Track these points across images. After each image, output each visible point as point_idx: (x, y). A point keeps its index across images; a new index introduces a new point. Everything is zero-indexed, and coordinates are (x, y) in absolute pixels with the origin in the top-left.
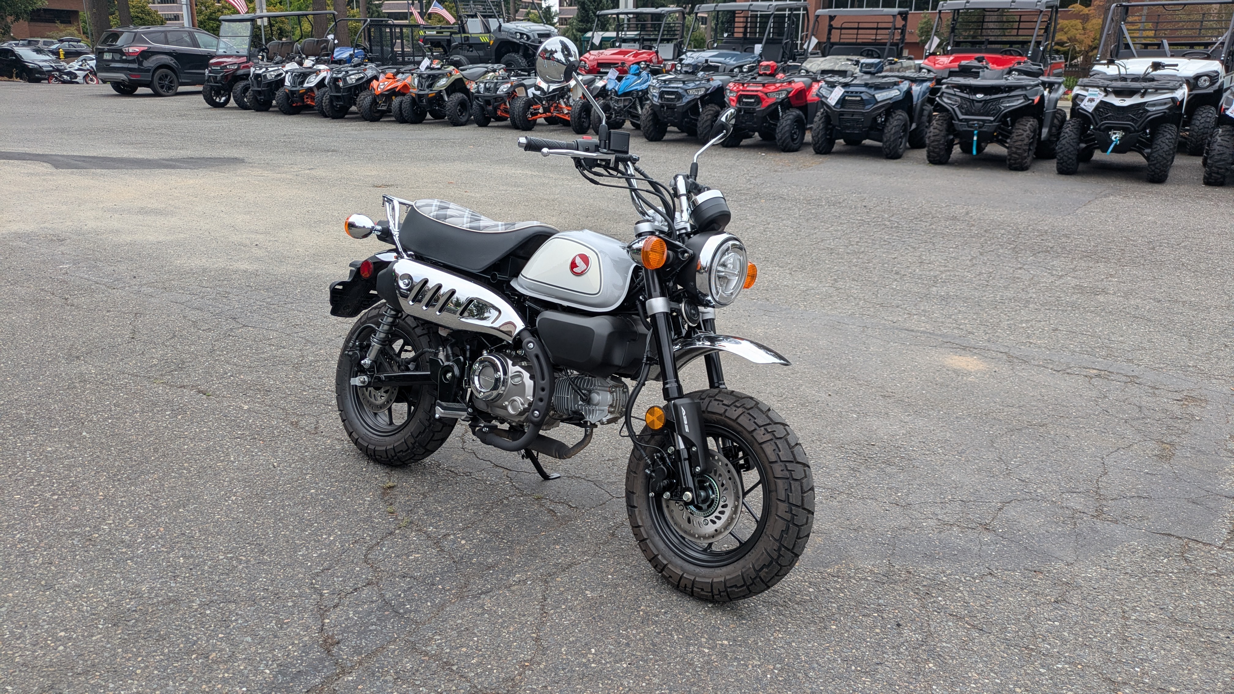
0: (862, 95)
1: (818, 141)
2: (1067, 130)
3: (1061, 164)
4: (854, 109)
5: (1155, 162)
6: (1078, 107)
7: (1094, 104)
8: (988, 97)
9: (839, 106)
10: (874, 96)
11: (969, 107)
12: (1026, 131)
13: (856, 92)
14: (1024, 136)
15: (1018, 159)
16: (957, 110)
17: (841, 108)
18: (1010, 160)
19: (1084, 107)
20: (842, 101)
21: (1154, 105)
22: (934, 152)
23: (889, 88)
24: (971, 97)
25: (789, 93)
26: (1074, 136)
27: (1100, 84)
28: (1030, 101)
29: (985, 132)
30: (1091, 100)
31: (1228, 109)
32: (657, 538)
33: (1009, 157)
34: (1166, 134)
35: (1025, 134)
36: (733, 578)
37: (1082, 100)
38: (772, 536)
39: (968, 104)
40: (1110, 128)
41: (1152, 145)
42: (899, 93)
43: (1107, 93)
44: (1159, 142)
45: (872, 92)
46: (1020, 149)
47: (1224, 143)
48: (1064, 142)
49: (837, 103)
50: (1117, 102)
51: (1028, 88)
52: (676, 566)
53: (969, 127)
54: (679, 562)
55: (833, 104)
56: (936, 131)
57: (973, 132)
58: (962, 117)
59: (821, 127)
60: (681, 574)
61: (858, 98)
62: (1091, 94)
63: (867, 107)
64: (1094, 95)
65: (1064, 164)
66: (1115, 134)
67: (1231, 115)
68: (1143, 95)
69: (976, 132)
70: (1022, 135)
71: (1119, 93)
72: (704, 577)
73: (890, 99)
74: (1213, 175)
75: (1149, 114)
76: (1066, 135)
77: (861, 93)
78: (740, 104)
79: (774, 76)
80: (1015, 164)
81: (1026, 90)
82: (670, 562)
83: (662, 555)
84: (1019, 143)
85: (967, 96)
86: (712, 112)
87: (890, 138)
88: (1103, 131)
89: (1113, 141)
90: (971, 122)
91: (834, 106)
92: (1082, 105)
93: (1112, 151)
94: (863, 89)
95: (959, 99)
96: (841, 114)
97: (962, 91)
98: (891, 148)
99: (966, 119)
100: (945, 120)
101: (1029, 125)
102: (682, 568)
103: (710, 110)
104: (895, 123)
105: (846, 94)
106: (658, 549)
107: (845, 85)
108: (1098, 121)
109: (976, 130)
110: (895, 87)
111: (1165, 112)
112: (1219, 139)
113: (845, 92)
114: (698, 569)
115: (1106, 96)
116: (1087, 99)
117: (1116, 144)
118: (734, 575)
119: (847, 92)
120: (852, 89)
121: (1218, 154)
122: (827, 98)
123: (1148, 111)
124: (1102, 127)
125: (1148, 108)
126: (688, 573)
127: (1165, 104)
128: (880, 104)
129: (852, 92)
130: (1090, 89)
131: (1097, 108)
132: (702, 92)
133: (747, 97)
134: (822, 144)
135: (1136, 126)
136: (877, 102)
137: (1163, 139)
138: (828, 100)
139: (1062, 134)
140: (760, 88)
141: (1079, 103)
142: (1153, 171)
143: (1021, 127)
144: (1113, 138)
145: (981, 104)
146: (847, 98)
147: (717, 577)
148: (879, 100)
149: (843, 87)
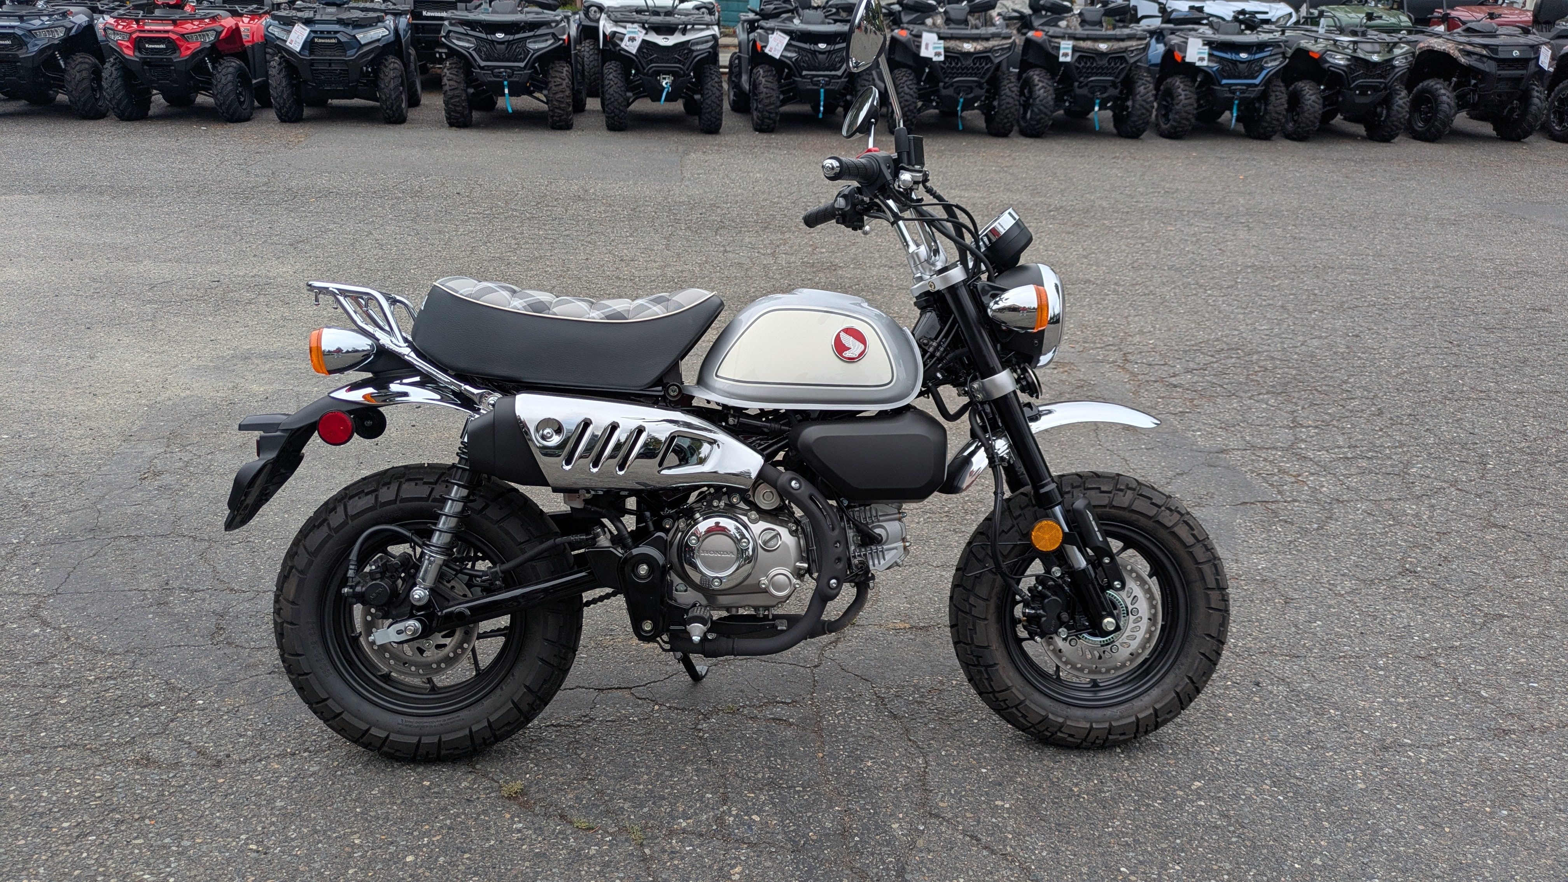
0: (338, 35)
1: (285, 104)
2: (611, 76)
3: (613, 118)
4: (330, 56)
5: (710, 110)
6: (618, 48)
7: (637, 43)
8: (511, 37)
9: (307, 52)
10: (354, 36)
11: (489, 50)
12: (564, 80)
13: (329, 32)
14: (564, 85)
15: (563, 115)
16: (474, 53)
17: (311, 54)
18: (552, 117)
19: (626, 48)
20: (309, 45)
21: (697, 43)
22: (455, 111)
23: (371, 25)
24: (489, 37)
25: (219, 33)
26: (620, 84)
27: (637, 19)
28: (561, 42)
29: (517, 82)
30: (632, 39)
31: (765, 47)
32: (1037, 696)
33: (551, 113)
34: (714, 77)
35: (564, 83)
36: (1166, 705)
37: (622, 40)
38: (1209, 635)
39: (488, 46)
40: (658, 73)
41: (702, 89)
42: (387, 33)
43: (647, 31)
44: (709, 86)
45: (349, 30)
46: (562, 102)
47: (769, 85)
48: (611, 91)
49: (303, 48)
50: (661, 41)
51: (553, 25)
52: (1077, 720)
53: (495, 76)
54: (1079, 712)
55: (298, 50)
56: (452, 83)
57: (502, 83)
58: (483, 64)
59: (284, 84)
60: (1088, 726)
61: (333, 41)
62: (630, 32)
63: (349, 53)
64: (634, 32)
65: (616, 118)
66: (664, 79)
67: (770, 53)
68: (684, 31)
69: (506, 83)
70: (561, 84)
71: (659, 29)
72: (1121, 718)
73: (378, 40)
74: (766, 120)
75: (695, 54)
76: (612, 83)
77: (336, 32)
78: (140, 52)
79: (183, 9)
80: (560, 121)
81: (552, 27)
82: (1067, 718)
83: (1052, 714)
84: (561, 95)
85: (484, 36)
86: (87, 66)
87: (390, 95)
88: (651, 76)
89: (664, 88)
90: (497, 70)
91: (299, 53)
92: (623, 45)
93: (666, 100)
94: (337, 27)
95: (473, 40)
96: (312, 63)
97: (473, 29)
98: (394, 109)
99: (488, 66)
100: (460, 68)
101: (565, 72)
102: (1085, 719)
103: (81, 63)
104: (392, 74)
105: (313, 35)
106: (1044, 709)
107: (307, 22)
108: (644, 64)
109: (506, 80)
110: (380, 24)
111: (709, 52)
112: (763, 80)
113: (311, 31)
114: (1108, 712)
115: (646, 34)
116: (626, 38)
117: (668, 92)
118: (1166, 701)
119: (315, 32)
120: (317, 27)
121: (767, 98)
122: (285, 41)
123: (693, 51)
124: (650, 71)
125: (694, 48)
126: (1097, 722)
127: (707, 42)
128: (365, 49)
129: (322, 32)
130: (629, 25)
131: (640, 49)
132: (61, 34)
133: (152, 40)
134: (290, 107)
135: (685, 69)
136: (362, 46)
137: (713, 83)
138: (288, 43)
139: (607, 82)
140: (171, 28)
141: (618, 42)
142: (709, 120)
143: (557, 74)
144: (664, 84)
145: (503, 46)
146: (316, 40)
147: (1141, 711)
148: (363, 42)
149: (304, 24)
